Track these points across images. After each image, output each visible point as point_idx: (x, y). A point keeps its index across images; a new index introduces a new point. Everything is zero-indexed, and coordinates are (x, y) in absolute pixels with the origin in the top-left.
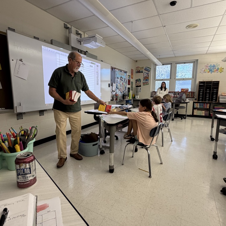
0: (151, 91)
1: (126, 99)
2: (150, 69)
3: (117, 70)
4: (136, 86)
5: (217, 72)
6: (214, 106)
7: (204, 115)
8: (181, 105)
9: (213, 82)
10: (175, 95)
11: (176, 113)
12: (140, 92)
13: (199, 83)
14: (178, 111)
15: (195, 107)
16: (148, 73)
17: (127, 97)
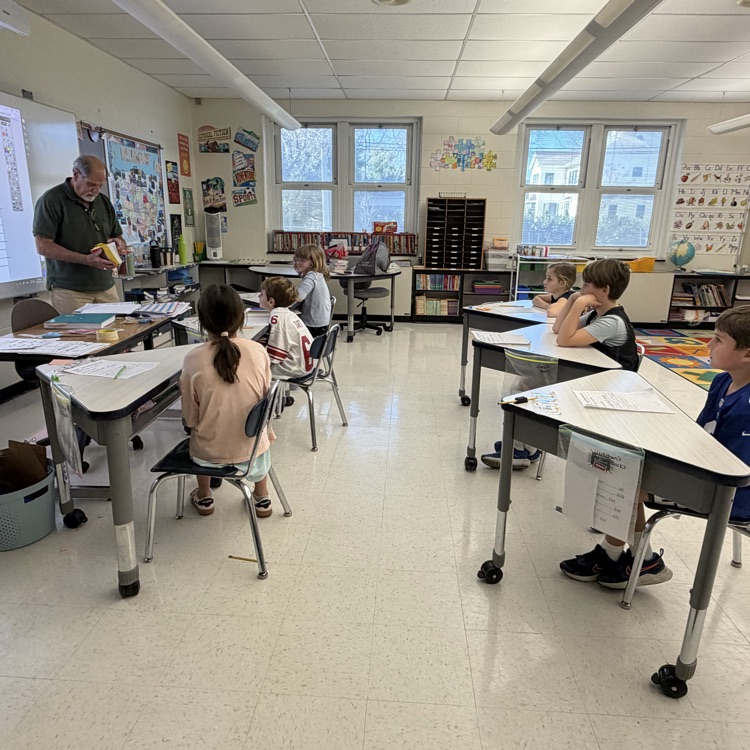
0: (269, 227)
1: (169, 267)
2: (256, 141)
3: (112, 139)
4: (207, 210)
5: (479, 168)
6: (473, 283)
7: (445, 313)
8: (375, 284)
9: (470, 201)
10: (353, 244)
11: (360, 313)
12: (224, 231)
13: (429, 205)
14: (367, 304)
15: (420, 287)
16: (252, 156)
17: (168, 255)
